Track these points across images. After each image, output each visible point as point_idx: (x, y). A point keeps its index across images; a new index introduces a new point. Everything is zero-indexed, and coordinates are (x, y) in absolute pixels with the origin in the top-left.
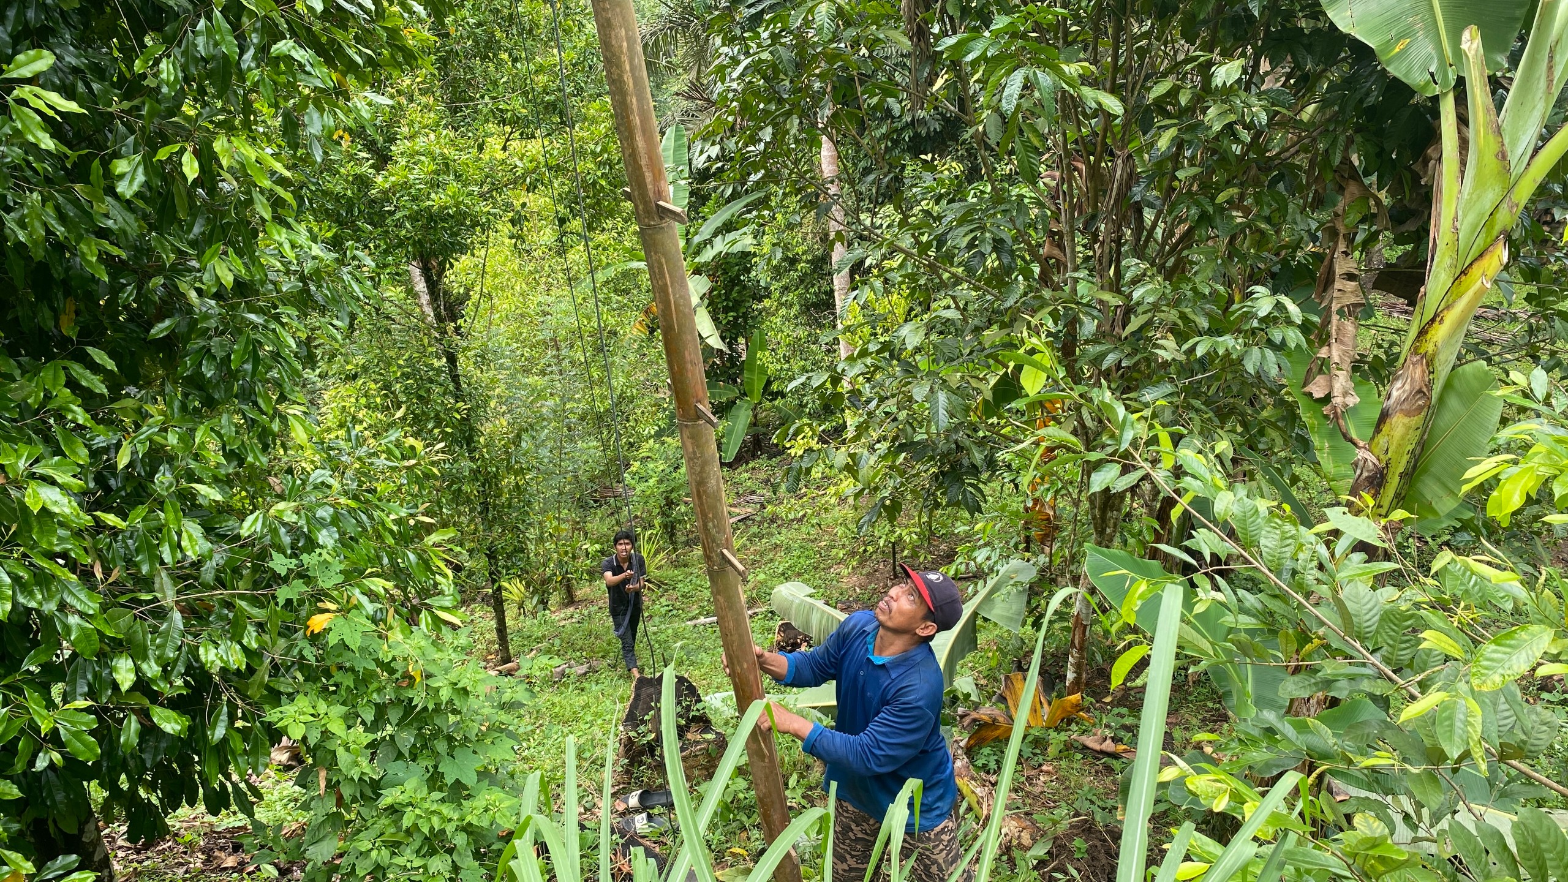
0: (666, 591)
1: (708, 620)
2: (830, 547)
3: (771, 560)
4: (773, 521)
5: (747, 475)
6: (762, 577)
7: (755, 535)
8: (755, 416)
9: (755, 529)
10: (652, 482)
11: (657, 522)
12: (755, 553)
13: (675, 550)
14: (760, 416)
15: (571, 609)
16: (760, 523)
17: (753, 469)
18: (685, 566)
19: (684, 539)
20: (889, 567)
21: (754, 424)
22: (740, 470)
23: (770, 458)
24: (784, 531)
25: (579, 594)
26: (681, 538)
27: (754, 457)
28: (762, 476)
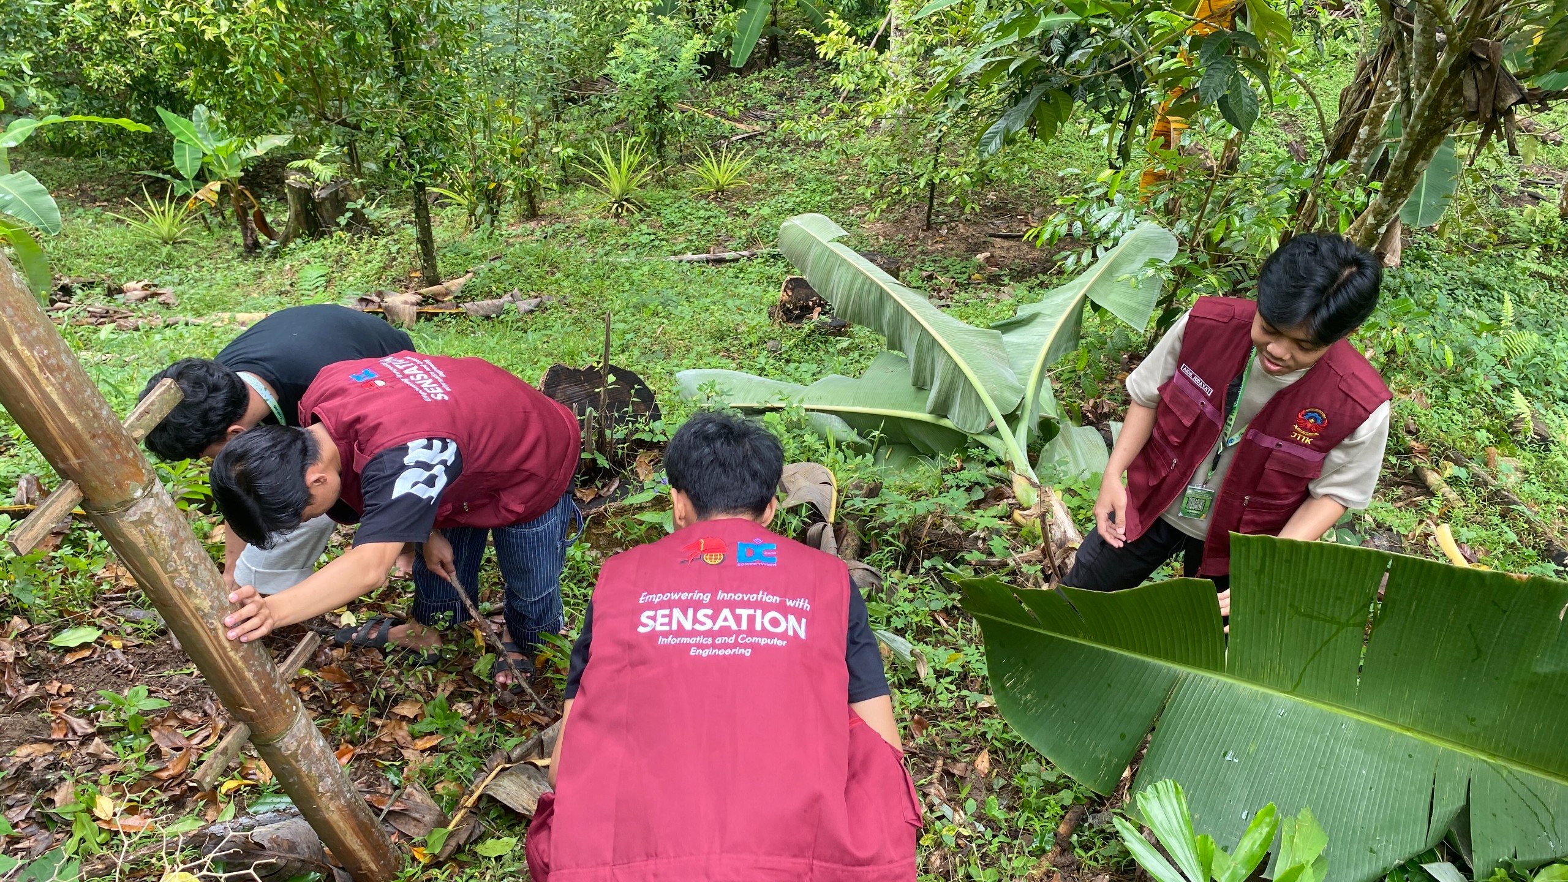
0: (649, 215)
1: (697, 257)
2: (853, 185)
3: (778, 192)
4: (785, 144)
5: (757, 85)
6: (765, 211)
7: (761, 159)
8: (774, 13)
9: (763, 152)
10: (639, 75)
11: (643, 127)
12: (760, 181)
13: (663, 166)
14: (779, 17)
15: (533, 224)
16: (770, 145)
17: (767, 78)
18: (674, 187)
19: (676, 154)
20: (922, 216)
21: (774, 23)
22: (751, 77)
23: (788, 67)
24: (797, 158)
25: (544, 207)
26: (672, 152)
27: (768, 64)
28: (776, 88)
